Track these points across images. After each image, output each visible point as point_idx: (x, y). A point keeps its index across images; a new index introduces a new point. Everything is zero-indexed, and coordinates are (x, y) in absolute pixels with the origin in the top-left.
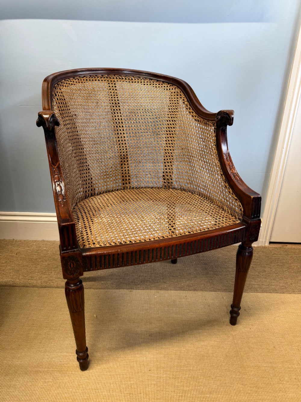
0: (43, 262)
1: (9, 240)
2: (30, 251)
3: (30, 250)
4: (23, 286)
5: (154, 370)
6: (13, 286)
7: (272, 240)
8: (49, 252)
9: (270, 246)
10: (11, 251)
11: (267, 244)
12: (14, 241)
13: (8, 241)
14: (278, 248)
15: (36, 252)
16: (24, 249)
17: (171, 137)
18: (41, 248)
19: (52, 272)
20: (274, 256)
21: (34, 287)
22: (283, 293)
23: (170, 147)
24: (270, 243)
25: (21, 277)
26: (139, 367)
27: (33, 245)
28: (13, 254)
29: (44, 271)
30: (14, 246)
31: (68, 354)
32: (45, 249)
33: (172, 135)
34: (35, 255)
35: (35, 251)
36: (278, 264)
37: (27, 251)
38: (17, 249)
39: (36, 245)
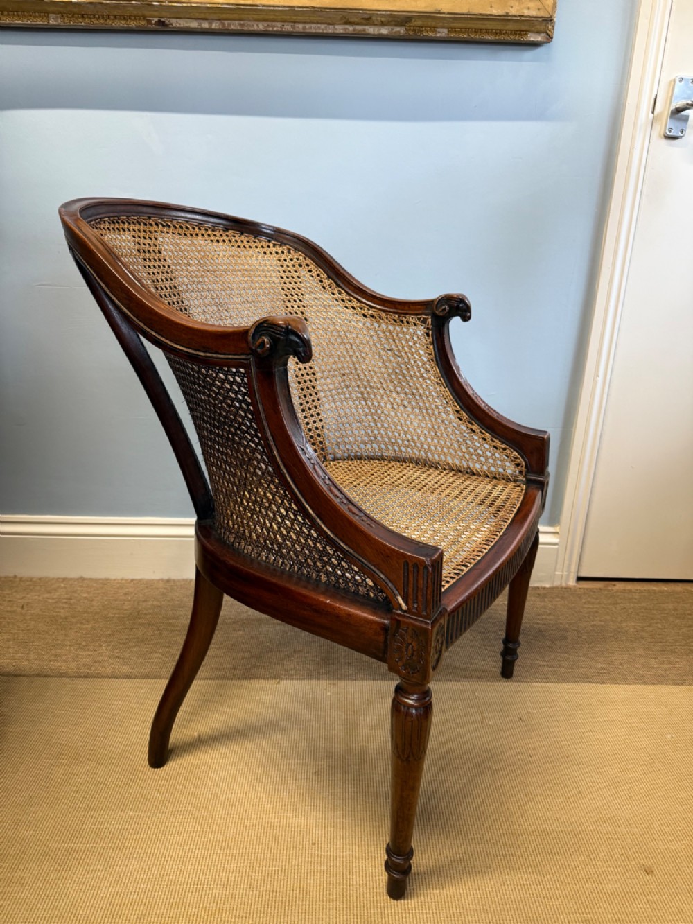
0: (81, 623)
1: (5, 578)
2: (53, 601)
3: (53, 599)
4: (38, 675)
5: (323, 842)
6: (16, 675)
7: (583, 574)
8: (94, 603)
9: (578, 586)
10: (10, 601)
11: (572, 582)
12: (17, 580)
13: (3, 579)
14: (595, 590)
15: (66, 603)
16: (39, 596)
18: (76, 595)
19: (101, 646)
20: (586, 606)
21: (61, 675)
22: (603, 683)
24: (580, 579)
25: (32, 656)
26: (291, 838)
27: (59, 587)
28: (15, 608)
29: (84, 643)
30: (16, 591)
31: (137, 813)
32: (85, 595)
34: (63, 608)
35: (65, 601)
36: (595, 623)
37: (46, 601)
38: (23, 598)
39: (65, 587)
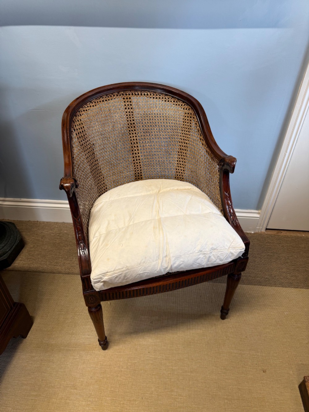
0: (65, 247)
1: (34, 221)
2: (53, 235)
3: (53, 233)
4: (51, 273)
6: (43, 272)
8: (70, 236)
9: (266, 233)
10: (37, 234)
11: (264, 230)
12: (38, 223)
13: (33, 223)
14: (272, 236)
15: (58, 236)
16: (48, 232)
17: (182, 159)
18: (62, 232)
19: (73, 258)
21: (60, 273)
23: (181, 167)
24: (267, 229)
25: (48, 263)
27: (55, 227)
28: (39, 238)
29: (67, 257)
30: (39, 229)
32: (66, 232)
33: (183, 157)
34: (58, 238)
35: (58, 235)
37: (51, 235)
38: (42, 232)
39: (57, 227)
